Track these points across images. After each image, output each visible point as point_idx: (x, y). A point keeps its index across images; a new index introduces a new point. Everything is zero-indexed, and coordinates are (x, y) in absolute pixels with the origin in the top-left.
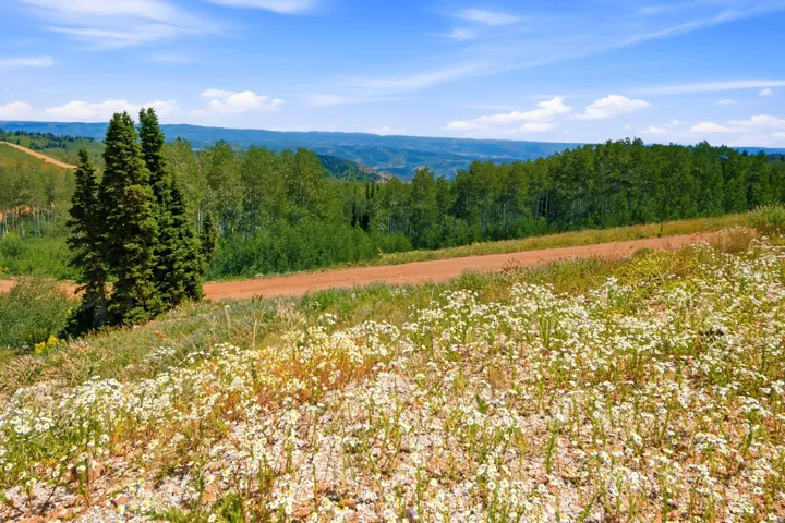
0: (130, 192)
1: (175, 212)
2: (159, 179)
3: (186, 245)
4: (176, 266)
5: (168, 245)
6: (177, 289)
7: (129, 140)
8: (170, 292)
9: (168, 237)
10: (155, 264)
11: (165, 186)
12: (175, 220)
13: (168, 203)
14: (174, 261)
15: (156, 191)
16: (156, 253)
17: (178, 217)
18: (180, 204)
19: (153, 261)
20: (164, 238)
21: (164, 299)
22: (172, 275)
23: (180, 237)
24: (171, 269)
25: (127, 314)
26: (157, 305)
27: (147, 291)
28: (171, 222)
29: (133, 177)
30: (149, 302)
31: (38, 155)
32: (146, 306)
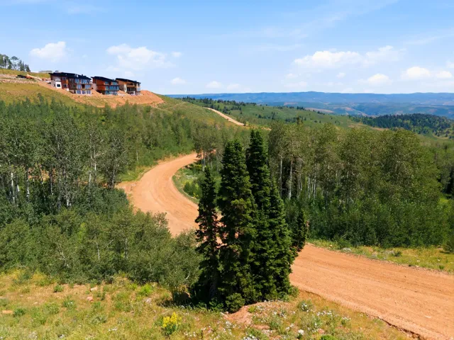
0: (235, 205)
1: (272, 216)
2: (261, 189)
3: (278, 244)
4: (268, 263)
5: (263, 245)
6: (268, 282)
7: (237, 162)
8: (262, 284)
9: (265, 239)
10: (252, 260)
11: (265, 195)
12: (271, 223)
13: (266, 208)
14: (267, 259)
15: (258, 199)
16: (253, 250)
17: (272, 220)
18: (277, 209)
19: (250, 257)
20: (261, 238)
21: (257, 289)
22: (265, 270)
23: (274, 238)
24: (263, 265)
25: (229, 298)
26: (251, 294)
27: (244, 281)
28: (267, 225)
29: (239, 192)
30: (246, 290)
31: (226, 117)
32: (242, 293)
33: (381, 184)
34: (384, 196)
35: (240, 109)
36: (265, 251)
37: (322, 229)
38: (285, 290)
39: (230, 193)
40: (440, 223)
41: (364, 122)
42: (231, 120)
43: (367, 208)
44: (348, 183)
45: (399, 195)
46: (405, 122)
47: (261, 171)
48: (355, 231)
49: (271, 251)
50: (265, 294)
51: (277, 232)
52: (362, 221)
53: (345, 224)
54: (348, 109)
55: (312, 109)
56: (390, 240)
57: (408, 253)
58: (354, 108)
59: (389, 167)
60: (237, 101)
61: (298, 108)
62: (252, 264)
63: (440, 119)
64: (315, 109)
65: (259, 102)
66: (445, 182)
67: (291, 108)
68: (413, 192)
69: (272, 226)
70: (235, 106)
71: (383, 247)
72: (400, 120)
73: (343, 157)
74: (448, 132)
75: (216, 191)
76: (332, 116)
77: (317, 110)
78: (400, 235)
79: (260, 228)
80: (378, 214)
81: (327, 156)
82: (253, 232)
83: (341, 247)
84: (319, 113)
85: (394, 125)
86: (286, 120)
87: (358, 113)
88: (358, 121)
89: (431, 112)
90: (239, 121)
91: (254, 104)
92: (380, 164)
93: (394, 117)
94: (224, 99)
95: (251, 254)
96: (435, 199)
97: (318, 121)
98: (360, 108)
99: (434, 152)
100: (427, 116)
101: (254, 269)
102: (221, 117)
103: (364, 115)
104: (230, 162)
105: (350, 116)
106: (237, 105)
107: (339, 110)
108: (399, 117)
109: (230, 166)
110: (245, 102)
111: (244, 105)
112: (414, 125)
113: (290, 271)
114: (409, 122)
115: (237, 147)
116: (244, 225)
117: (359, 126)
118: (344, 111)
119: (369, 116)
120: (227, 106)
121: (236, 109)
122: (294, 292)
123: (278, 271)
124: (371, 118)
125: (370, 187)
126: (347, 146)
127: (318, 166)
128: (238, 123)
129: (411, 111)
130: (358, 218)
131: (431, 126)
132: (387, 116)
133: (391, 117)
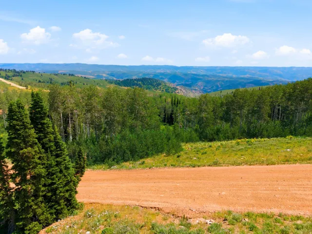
0: (24, 153)
1: (57, 156)
2: (46, 137)
3: (65, 176)
4: (58, 192)
5: (53, 179)
6: (59, 205)
7: (21, 118)
8: (55, 209)
9: (53, 174)
10: (44, 193)
11: (50, 141)
12: (57, 161)
13: (51, 151)
14: (57, 189)
15: (44, 146)
16: (45, 185)
17: (58, 159)
18: (61, 150)
19: (43, 191)
20: (50, 175)
21: (51, 214)
22: (56, 197)
23: (61, 172)
24: (55, 194)
25: (28, 228)
26: (47, 219)
27: (39, 211)
28: (54, 163)
29: (25, 142)
30: (42, 218)
31: (8, 82)
32: (39, 221)
33: (130, 122)
34: (132, 128)
35: (21, 76)
36: (55, 183)
37: (96, 158)
38: (74, 207)
39: (18, 144)
40: (162, 140)
41: (116, 84)
42: (13, 84)
43: (123, 138)
44: (110, 124)
45: (140, 127)
46: (139, 83)
47: (44, 124)
48: (118, 154)
49: (59, 182)
50: (58, 215)
51: (62, 167)
52: (121, 147)
53: (111, 151)
54: (104, 75)
55: (80, 76)
56: (138, 155)
57: (148, 161)
58: (108, 74)
59: (132, 111)
60: (17, 70)
61: (69, 75)
62: (44, 196)
63: (156, 81)
64: (82, 76)
65: (37, 70)
66: (162, 116)
67: (64, 75)
68: (147, 124)
69: (58, 164)
70: (16, 74)
71: (135, 160)
72: (136, 82)
73: (104, 107)
74: (160, 88)
75: (4, 145)
76: (95, 80)
77: (83, 76)
78: (143, 151)
79: (48, 167)
80: (130, 140)
81: (94, 107)
82: (43, 171)
83: (110, 166)
84: (85, 78)
85: (133, 85)
86: (62, 84)
87: (111, 78)
88: (112, 83)
89: (151, 76)
90: (21, 85)
91: (33, 72)
92: (127, 110)
93: (132, 80)
94: (4, 68)
95: (43, 189)
96: (158, 127)
97: (86, 84)
98: (112, 75)
99: (155, 100)
100: (150, 79)
101: (47, 199)
102: (3, 83)
103: (115, 79)
104: (14, 119)
105: (106, 80)
106: (18, 72)
107: (98, 76)
108: (135, 80)
109: (15, 122)
110: (25, 70)
111: (24, 72)
112: (144, 84)
113: (76, 192)
114: (140, 82)
115: (20, 107)
116: (34, 168)
117: (112, 86)
118: (102, 76)
119: (118, 80)
120: (8, 74)
121: (17, 76)
122: (80, 207)
123: (67, 195)
124: (119, 81)
125: (123, 124)
126: (106, 100)
127: (89, 115)
128: (21, 87)
129: (141, 76)
130: (119, 145)
131: (152, 85)
132: (128, 79)
133: (131, 80)
